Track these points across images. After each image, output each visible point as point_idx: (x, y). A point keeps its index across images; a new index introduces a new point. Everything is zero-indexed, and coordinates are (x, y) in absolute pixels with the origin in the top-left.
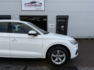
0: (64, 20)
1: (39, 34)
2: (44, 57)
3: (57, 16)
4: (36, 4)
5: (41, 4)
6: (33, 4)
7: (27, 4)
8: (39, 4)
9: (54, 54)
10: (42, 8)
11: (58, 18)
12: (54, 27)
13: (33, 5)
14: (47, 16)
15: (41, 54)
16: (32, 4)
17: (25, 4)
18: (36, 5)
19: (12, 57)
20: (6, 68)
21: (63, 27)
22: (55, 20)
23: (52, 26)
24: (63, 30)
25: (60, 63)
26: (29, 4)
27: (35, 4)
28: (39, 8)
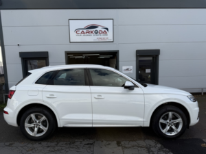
0: (151, 58)
1: (137, 87)
2: (147, 124)
3: (138, 52)
4: (98, 29)
5: (107, 29)
6: (92, 30)
7: (81, 31)
8: (103, 30)
9: (163, 118)
10: (109, 36)
11: (140, 54)
12: (132, 72)
13: (92, 32)
14: (118, 51)
15: (142, 120)
16: (90, 30)
17: (77, 30)
18: (97, 33)
19: (94, 126)
20: (88, 144)
21: (148, 71)
22: (134, 58)
23: (128, 69)
24: (149, 76)
25: (173, 134)
26: (85, 31)
27: (94, 29)
28: (102, 36)
